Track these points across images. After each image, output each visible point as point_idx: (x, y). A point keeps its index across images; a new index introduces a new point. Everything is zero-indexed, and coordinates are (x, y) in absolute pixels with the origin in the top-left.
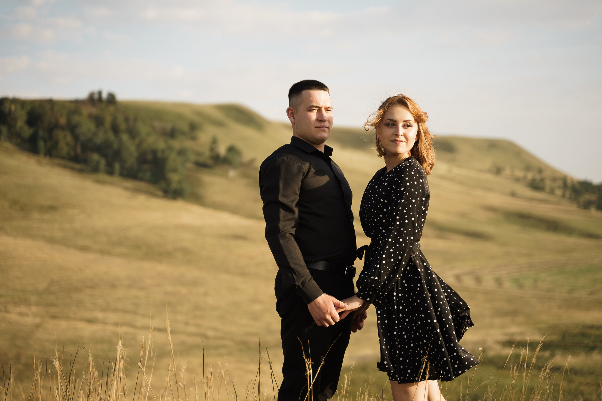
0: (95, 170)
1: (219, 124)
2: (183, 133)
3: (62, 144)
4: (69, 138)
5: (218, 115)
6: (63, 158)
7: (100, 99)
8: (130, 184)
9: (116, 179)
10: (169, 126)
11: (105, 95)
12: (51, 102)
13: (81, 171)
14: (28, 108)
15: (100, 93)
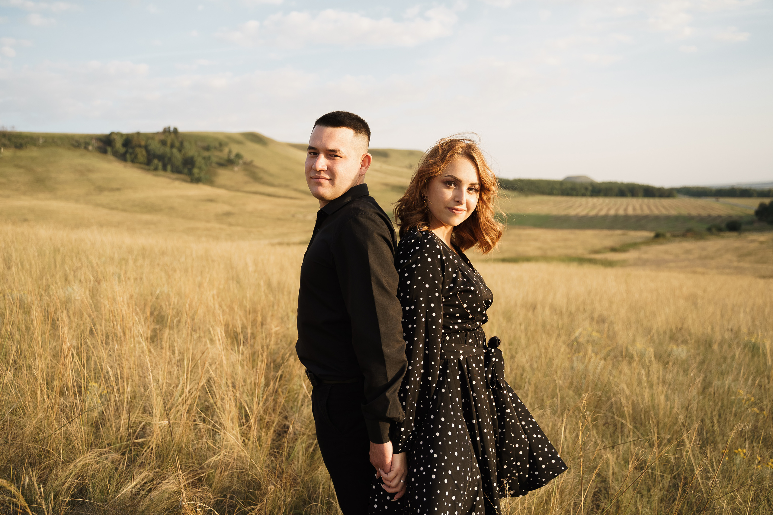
0: (156, 169)
1: (239, 142)
2: (215, 148)
3: (140, 156)
4: (144, 152)
5: (241, 138)
6: (140, 163)
7: (169, 132)
8: (175, 176)
9: (169, 173)
10: (205, 144)
11: (172, 129)
12: (138, 134)
13: (148, 170)
14: (124, 137)
15: (169, 128)
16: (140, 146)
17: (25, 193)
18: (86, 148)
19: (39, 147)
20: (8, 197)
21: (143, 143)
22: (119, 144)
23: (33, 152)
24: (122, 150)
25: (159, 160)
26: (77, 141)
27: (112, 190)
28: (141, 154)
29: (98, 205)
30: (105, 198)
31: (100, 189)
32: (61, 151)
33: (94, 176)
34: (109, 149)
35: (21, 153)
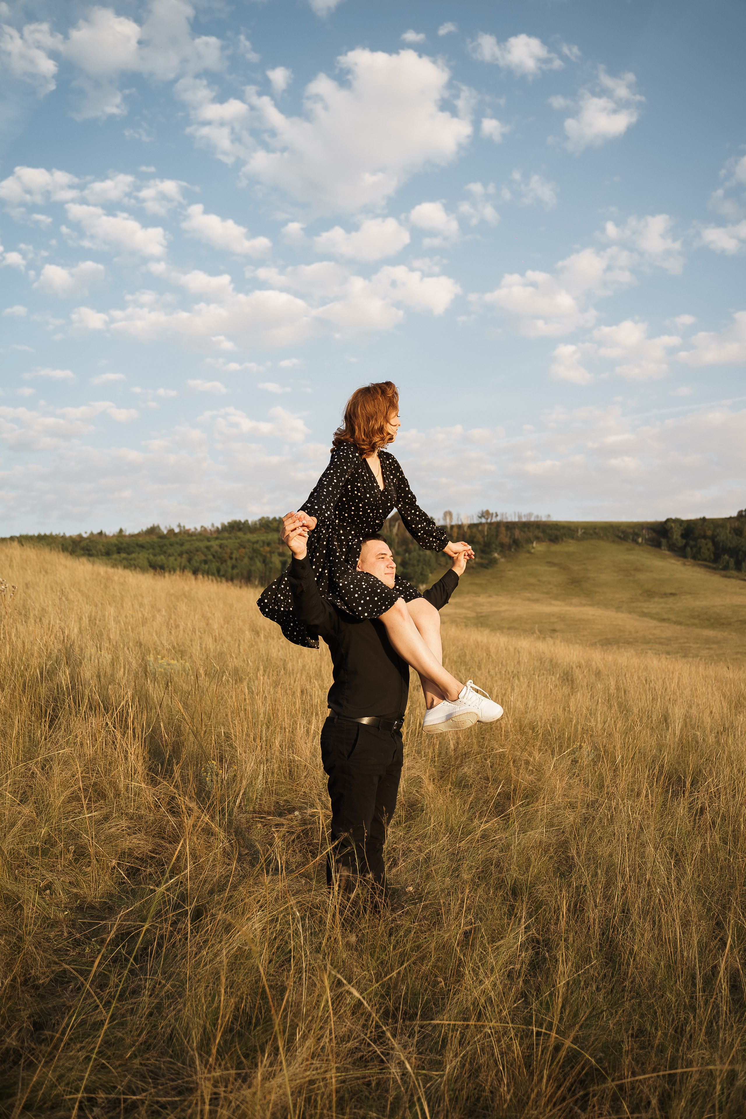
16: (705, 537)
17: (556, 598)
18: (635, 541)
19: (578, 539)
20: (537, 601)
21: (709, 533)
22: (677, 535)
23: (570, 546)
24: (681, 542)
25: (731, 556)
26: (623, 532)
27: (665, 595)
28: (707, 547)
29: (644, 615)
30: (654, 606)
31: (650, 594)
32: (603, 544)
33: (641, 577)
34: (664, 541)
35: (556, 548)
